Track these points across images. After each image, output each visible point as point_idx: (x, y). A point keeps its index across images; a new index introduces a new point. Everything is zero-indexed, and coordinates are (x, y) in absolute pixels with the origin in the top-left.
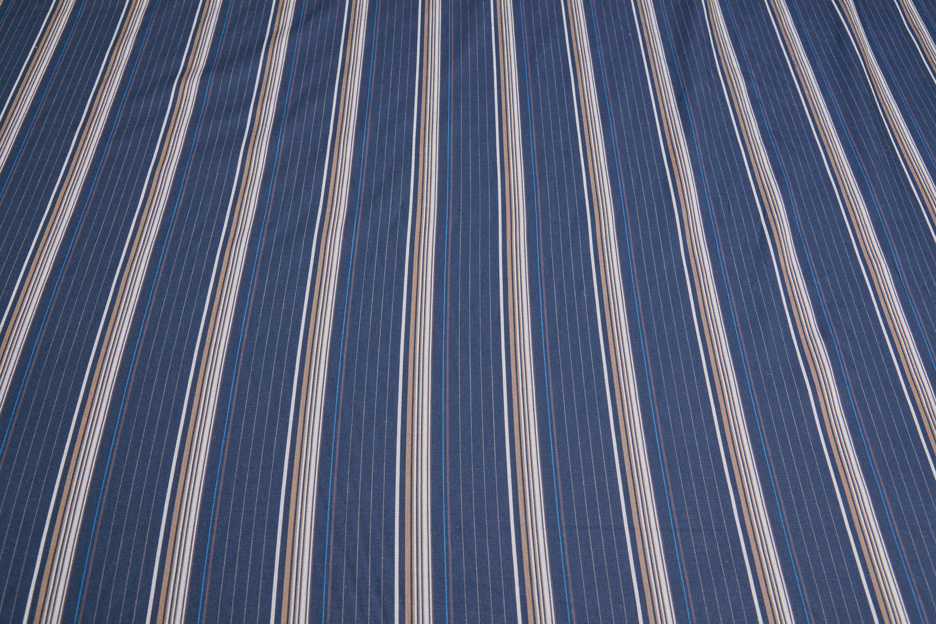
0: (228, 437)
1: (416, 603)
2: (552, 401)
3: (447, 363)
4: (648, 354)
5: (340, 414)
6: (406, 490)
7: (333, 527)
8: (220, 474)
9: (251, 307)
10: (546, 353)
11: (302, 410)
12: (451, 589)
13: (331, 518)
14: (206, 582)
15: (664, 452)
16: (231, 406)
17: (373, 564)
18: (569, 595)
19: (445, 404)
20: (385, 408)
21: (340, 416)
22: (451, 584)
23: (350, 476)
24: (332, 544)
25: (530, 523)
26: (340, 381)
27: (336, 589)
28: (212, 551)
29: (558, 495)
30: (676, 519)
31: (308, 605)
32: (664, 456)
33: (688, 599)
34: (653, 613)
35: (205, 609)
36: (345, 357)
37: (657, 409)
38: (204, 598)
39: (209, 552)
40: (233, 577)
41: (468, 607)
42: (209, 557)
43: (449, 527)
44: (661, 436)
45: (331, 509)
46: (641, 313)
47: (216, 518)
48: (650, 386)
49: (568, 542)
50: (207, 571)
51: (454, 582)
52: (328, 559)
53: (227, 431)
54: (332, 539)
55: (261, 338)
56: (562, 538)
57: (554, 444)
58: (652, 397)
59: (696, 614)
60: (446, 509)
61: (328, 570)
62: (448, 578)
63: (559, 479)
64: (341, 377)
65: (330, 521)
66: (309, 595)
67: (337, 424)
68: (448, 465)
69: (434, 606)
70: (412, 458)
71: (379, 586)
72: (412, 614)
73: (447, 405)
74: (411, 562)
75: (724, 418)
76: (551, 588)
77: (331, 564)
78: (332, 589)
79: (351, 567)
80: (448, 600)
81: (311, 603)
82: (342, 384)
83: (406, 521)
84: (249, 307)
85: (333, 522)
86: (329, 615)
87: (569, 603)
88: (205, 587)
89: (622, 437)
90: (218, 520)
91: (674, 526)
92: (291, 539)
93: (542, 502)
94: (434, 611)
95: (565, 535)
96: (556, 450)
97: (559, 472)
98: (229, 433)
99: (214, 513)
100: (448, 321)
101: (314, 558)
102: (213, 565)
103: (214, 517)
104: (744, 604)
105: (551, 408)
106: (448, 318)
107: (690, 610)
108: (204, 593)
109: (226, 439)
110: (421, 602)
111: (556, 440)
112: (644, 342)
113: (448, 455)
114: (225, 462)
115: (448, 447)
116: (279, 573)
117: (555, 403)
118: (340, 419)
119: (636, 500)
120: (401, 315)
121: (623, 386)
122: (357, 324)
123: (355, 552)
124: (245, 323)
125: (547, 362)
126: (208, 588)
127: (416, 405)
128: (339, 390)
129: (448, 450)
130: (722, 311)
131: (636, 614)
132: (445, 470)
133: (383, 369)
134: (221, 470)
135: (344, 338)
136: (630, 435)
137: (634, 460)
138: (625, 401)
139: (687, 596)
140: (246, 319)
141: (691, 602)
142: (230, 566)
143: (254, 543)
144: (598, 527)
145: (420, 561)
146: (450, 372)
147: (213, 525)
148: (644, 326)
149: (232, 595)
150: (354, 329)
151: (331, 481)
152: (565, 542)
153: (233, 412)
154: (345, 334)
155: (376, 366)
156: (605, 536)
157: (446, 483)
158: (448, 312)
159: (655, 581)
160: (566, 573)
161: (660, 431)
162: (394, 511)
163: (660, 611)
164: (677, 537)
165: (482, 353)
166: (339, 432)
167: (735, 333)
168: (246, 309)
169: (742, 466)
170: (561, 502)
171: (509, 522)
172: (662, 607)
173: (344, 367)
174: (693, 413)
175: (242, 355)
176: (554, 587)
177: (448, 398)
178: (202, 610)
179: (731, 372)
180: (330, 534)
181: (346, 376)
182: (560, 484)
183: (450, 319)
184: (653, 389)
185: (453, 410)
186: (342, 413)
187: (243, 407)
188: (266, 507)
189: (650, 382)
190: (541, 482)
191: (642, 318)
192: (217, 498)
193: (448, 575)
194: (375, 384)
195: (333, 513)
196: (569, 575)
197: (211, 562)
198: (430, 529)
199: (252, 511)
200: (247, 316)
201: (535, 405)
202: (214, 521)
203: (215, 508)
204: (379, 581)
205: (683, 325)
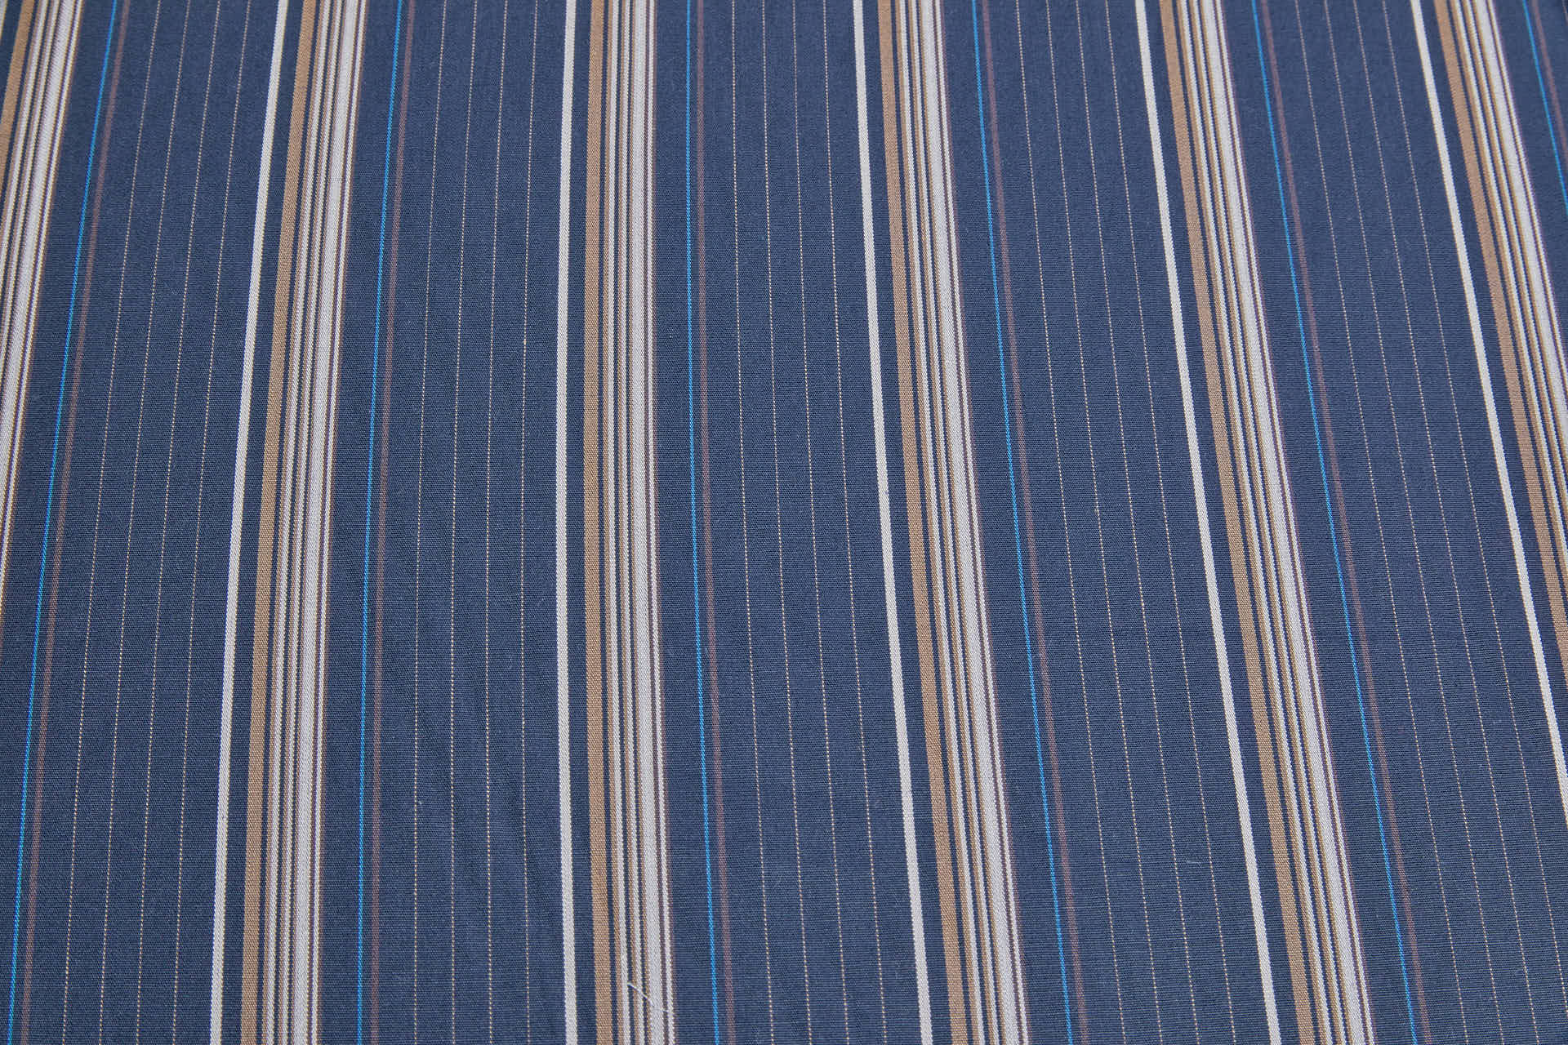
0: (74, 395)
1: (620, 844)
2: (1007, 277)
3: (700, 173)
5: (390, 322)
7: (379, 638)
8: (56, 498)
9: (124, 25)
10: (989, 142)
11: (279, 314)
13: (372, 615)
14: (32, 792)
16: (78, 308)
17: (497, 742)
18: (1053, 817)
19: (695, 291)
20: (522, 304)
21: (390, 329)
22: (719, 791)
23: (424, 498)
24: (378, 685)
25: (943, 621)
26: (389, 229)
27: (393, 806)
29: (1024, 544)
30: (1358, 608)
31: (318, 853)
32: (1329, 432)
33: (1386, 823)
34: (1288, 864)
35: (35, 864)
36: (400, 162)
37: (1309, 298)
38: (29, 837)
40: (106, 777)
42: (36, 727)
43: (711, 636)
44: (1320, 374)
45: (372, 591)
48: (1292, 234)
49: (1052, 670)
50: (33, 764)
51: (725, 787)
52: (369, 726)
53: (70, 378)
54: (379, 673)
55: (158, 111)
56: (1037, 662)
57: (1011, 398)
58: (1297, 266)
60: (703, 585)
61: (369, 758)
62: (710, 777)
63: (1027, 500)
64: (390, 222)
65: (372, 622)
66: (318, 826)
67: (382, 353)
68: (706, 464)
69: (670, 850)
70: (601, 443)
71: (514, 799)
73: (702, 294)
74: (605, 733)
75: (1502, 324)
76: (1002, 797)
77: (377, 742)
78: (384, 806)
79: (435, 748)
80: (711, 831)
81: (326, 846)
82: (395, 239)
84: (118, 24)
85: (379, 625)
86: (376, 880)
87: (1055, 839)
88: (31, 806)
89: (1209, 382)
90: (57, 625)
91: (1354, 625)
92: (264, 674)
93: (979, 564)
94: (672, 866)
95: (1042, 655)
96: (1019, 416)
97: (1025, 481)
98: (76, 384)
100: (700, 51)
101: (328, 727)
102: (49, 748)
103: (45, 618)
104: (1540, 834)
105: (1004, 299)
106: (701, 42)
107: (1392, 854)
108: (30, 822)
109: (67, 400)
110: (634, 841)
111: (1017, 391)
112: (1274, 109)
113: (705, 433)
114: (67, 465)
115: (704, 412)
116: (232, 768)
117: (1015, 284)
118: (390, 337)
119: (1247, 554)
121: (1213, 235)
122: (432, 65)
123: (444, 709)
124: (110, 71)
125: (990, 165)
126: (38, 809)
127: (611, 295)
128: (387, 252)
129: (705, 422)
130: (1501, 22)
132: (699, 478)
133: (513, 192)
134: (57, 486)
135: (397, 108)
136: (1232, 375)
137: (1241, 445)
138: (1219, 278)
139: (1385, 815)
140: (112, 58)
141: (1395, 831)
142: (97, 750)
143: (160, 687)
144: (1139, 632)
145: (630, 729)
146: (710, 198)
147: (43, 637)
148: (1274, 62)
149: (105, 829)
150: (424, 80)
151: (369, 512)
152: (1045, 674)
153: (83, 325)
154: (398, 97)
155: (492, 183)
156: (1157, 657)
157: (700, 514)
158: (700, 24)
159: (1295, 776)
160: (1046, 758)
161: (1318, 361)
162: (552, 594)
164: (1361, 658)
165: (803, 142)
166: (388, 375)
168: (111, 31)
169: (1547, 459)
170: (1033, 564)
171: (885, 618)
172: (1314, 846)
173: (399, 191)
174: (1412, 310)
175: (103, 160)
176: (1011, 796)
177: (702, 273)
178: (27, 871)
179: (1523, 195)
180: (371, 659)
181: (405, 215)
182: (1029, 514)
183: (706, 46)
184: (1300, 241)
185: (719, 304)
186: (397, 321)
187: (114, 310)
188: (189, 587)
189: (1291, 223)
190: (974, 508)
191: (1270, 39)
192: (50, 565)
193: (709, 767)
194: (489, 238)
195: (379, 602)
196: (1055, 763)
197: (42, 740)
198: (656, 641)
199: (151, 599)
200: (114, 51)
201: (957, 289)
202: (44, 628)
203: (47, 594)
204: (514, 785)
205: (1387, 62)
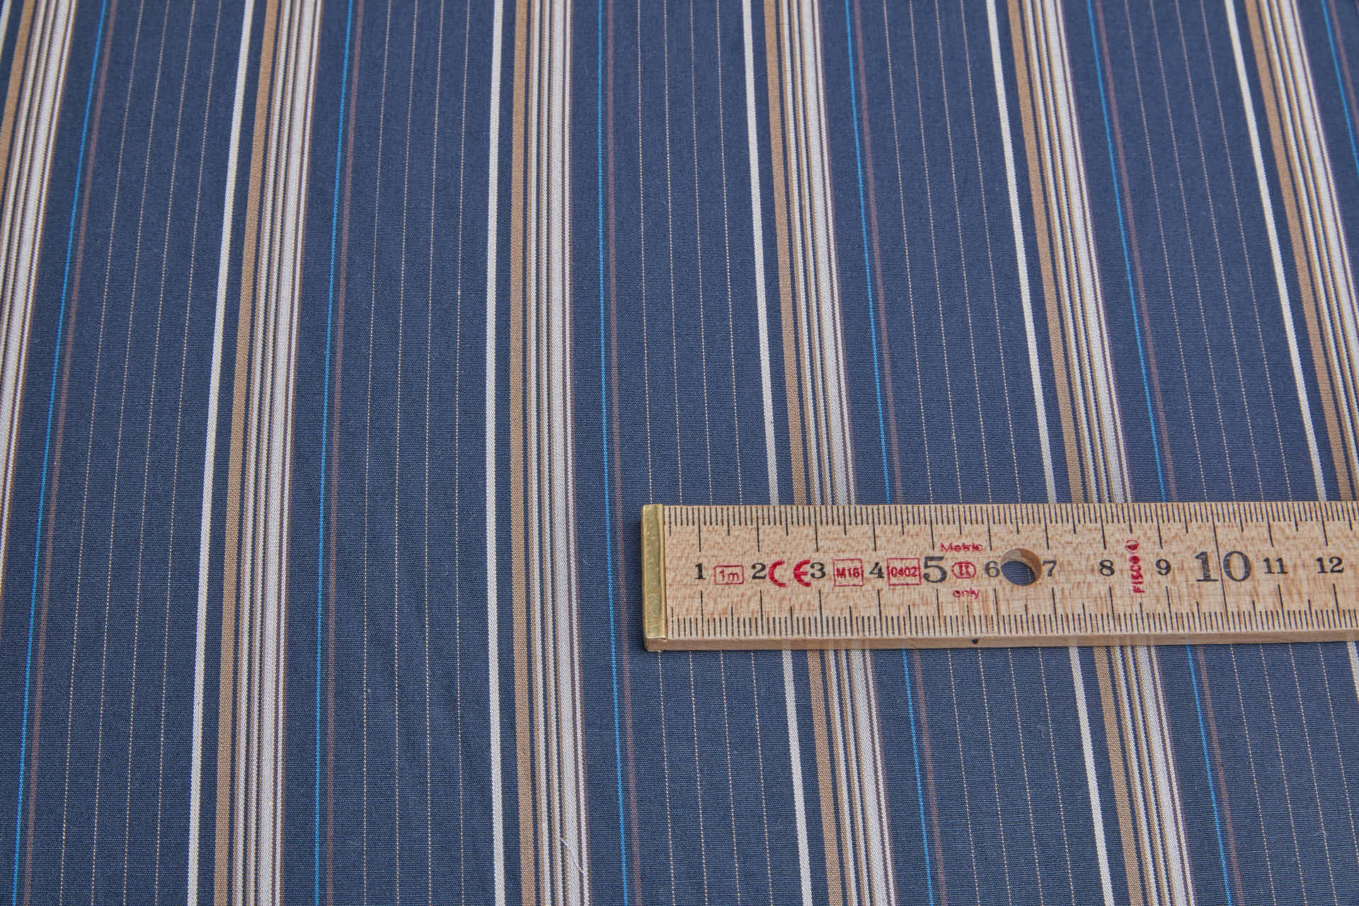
0: (70, 339)
1: (542, 727)
2: (876, 236)
3: (611, 147)
4: (1116, 120)
5: (343, 275)
6: (513, 460)
7: (334, 549)
8: (54, 428)
9: (112, 19)
10: (860, 120)
11: (247, 269)
12: (627, 692)
13: (327, 529)
14: (33, 681)
15: (1153, 361)
16: (73, 263)
17: (435, 636)
18: (915, 702)
19: (606, 248)
20: (455, 261)
21: (343, 282)
22: (627, 681)
23: (372, 428)
24: (332, 589)
26: (341, 196)
27: (345, 694)
28: (45, 611)
29: (891, 466)
31: (280, 735)
32: (1154, 370)
33: (1204, 708)
35: (36, 743)
36: (351, 135)
37: (1136, 254)
38: (31, 720)
39: (38, 614)
40: (97, 669)
41: (669, 735)
42: (37, 625)
44: (1146, 319)
45: (327, 508)
46: (1101, 16)
47: (51, 533)
48: (1122, 199)
50: (34, 657)
51: (632, 678)
52: (325, 625)
53: (66, 323)
54: (333, 578)
55: (142, 93)
57: (879, 343)
58: (1126, 227)
59: (1221, 742)
60: (613, 502)
61: (325, 652)
62: (620, 669)
63: (893, 428)
64: (342, 186)
65: (327, 536)
66: (281, 711)
67: (335, 302)
68: (616, 398)
69: (585, 732)
70: (525, 380)
71: (451, 687)
72: (533, 752)
73: (612, 251)
74: (529, 630)
75: (1303, 276)
76: (871, 686)
77: (332, 637)
78: (337, 694)
79: (382, 643)
80: (620, 717)
81: (288, 728)
82: (347, 204)
83: (513, 533)
84: (107, 17)
85: (333, 538)
86: (331, 757)
87: (917, 722)
88: (32, 693)
89: (1050, 326)
90: (55, 538)
92: (234, 579)
93: (851, 484)
94: (587, 745)
96: (886, 357)
97: (892, 411)
98: (71, 329)
99: (45, 521)
100: (610, 42)
101: (289, 625)
102: (49, 643)
103: (45, 531)
104: (1336, 717)
105: (873, 256)
106: (611, 33)
107: (1208, 735)
108: (31, 708)
109: (64, 343)
110: (554, 724)
111: (884, 334)
112: (1106, 90)
113: (615, 371)
114: (63, 399)
115: (614, 352)
116: (206, 661)
117: (883, 242)
118: (343, 290)
119: (1083, 475)
120: (491, 29)
121: (1054, 199)
122: (379, 53)
123: (389, 607)
124: (101, 59)
125: (861, 140)
126: (38, 696)
127: (534, 252)
128: (340, 215)
129: (614, 361)
130: (1302, 15)
131: (1079, 746)
132: (609, 410)
133: (449, 164)
134: (55, 418)
135: (349, 89)
136: (1070, 320)
137: (1078, 381)
138: (1059, 236)
139: (1203, 700)
140: (102, 47)
141: (1211, 714)
142: (90, 645)
143: (144, 591)
145: (550, 627)
146: (618, 169)
147: (43, 548)
148: (1105, 50)
149: (97, 714)
150: (371, 67)
151: (324, 440)
153: (77, 277)
154: (350, 81)
155: (431, 155)
157: (610, 442)
158: (610, 17)
161: (1144, 308)
162: (483, 510)
163: (1136, 737)
165: (699, 120)
166: (341, 322)
167: (1333, 68)
168: (101, 25)
170: (898, 484)
173: (350, 162)
174: (1225, 264)
175: (95, 136)
176: (879, 684)
177: (612, 233)
178: (29, 750)
179: (1321, 164)
180: (326, 566)
181: (355, 183)
182: (894, 439)
183: (615, 37)
184: (1129, 205)
186: (348, 274)
187: (104, 265)
188: (169, 504)
189: (1121, 189)
190: (847, 435)
191: (1103, 30)
192: (49, 486)
193: (619, 661)
194: (428, 202)
195: (333, 518)
196: (917, 656)
197: (43, 636)
198: (572, 551)
199: (135, 515)
201: (832, 247)
202: (44, 540)
204: (450, 675)
205: (1204, 50)
